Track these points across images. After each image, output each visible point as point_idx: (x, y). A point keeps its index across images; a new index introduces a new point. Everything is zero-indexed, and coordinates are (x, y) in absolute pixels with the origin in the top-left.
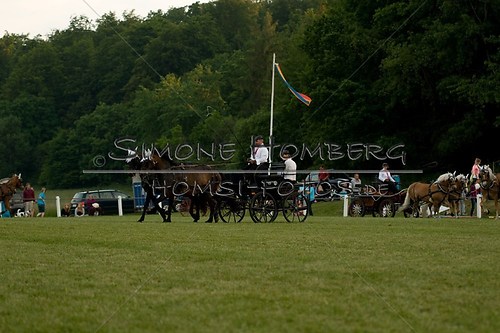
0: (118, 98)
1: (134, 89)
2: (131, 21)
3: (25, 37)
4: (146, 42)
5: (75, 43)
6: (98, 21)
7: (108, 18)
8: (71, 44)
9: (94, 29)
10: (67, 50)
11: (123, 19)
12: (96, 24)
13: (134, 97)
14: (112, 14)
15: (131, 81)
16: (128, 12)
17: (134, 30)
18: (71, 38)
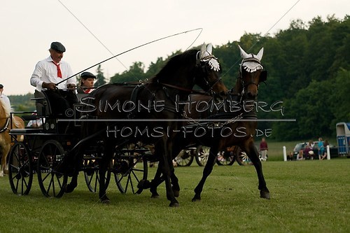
0: (325, 76)
1: (336, 70)
2: (332, 22)
3: (258, 35)
4: (343, 36)
5: (294, 39)
6: (310, 23)
7: (316, 20)
8: (291, 39)
9: (307, 29)
10: (288, 43)
11: (327, 21)
12: (308, 25)
13: (336, 76)
14: (319, 18)
15: (334, 65)
16: (331, 16)
17: (335, 29)
18: (291, 35)
